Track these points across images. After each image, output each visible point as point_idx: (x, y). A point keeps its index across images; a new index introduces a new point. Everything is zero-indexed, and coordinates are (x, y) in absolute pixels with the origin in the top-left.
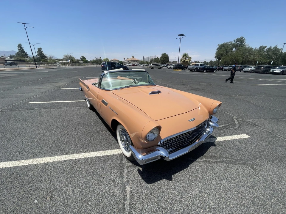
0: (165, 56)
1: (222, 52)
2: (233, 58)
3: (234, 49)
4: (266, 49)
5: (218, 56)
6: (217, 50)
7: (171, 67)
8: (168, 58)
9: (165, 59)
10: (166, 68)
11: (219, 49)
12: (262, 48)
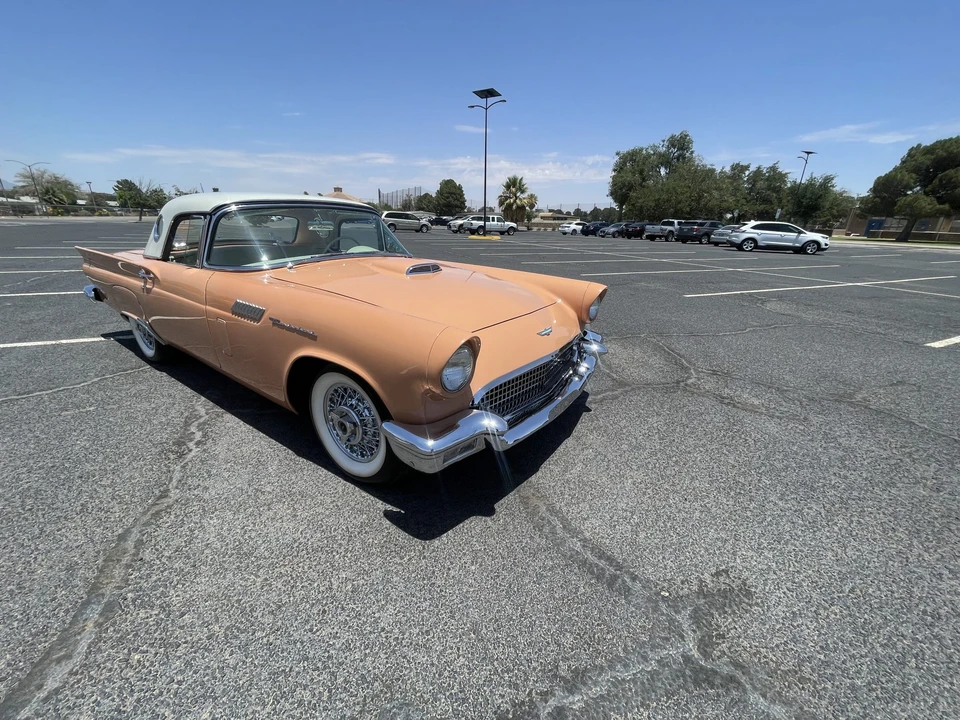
0: (453, 190)
1: (629, 178)
2: (665, 196)
3: (663, 171)
4: (747, 173)
5: (620, 192)
6: (615, 170)
7: (461, 225)
8: (461, 194)
9: (451, 199)
10: (446, 228)
11: (619, 169)
12: (739, 169)
